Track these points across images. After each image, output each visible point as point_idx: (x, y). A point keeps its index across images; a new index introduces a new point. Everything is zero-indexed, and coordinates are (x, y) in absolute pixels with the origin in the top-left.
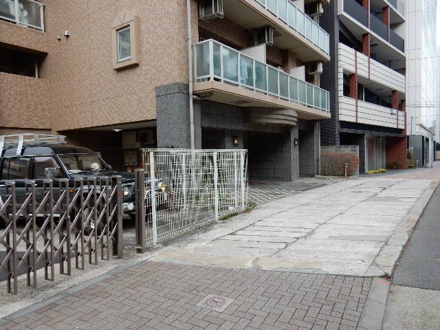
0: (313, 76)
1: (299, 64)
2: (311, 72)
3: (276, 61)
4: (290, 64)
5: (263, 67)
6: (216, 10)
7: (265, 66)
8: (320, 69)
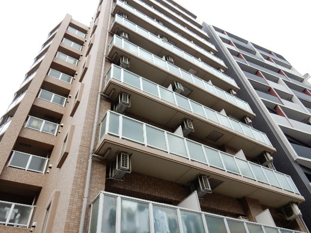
7: (200, 214)
8: (297, 210)
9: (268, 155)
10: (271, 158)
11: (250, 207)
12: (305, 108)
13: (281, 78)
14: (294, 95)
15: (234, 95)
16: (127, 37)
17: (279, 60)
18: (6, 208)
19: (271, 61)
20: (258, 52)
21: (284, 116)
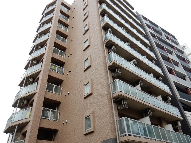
0: (177, 128)
1: (168, 123)
2: (175, 126)
3: (156, 123)
4: (164, 124)
5: (151, 127)
6: (124, 105)
7: (152, 126)
8: (180, 124)
9: (169, 97)
10: (170, 99)
11: (162, 122)
12: (184, 71)
13: (174, 52)
14: (180, 63)
15: (154, 63)
16: (111, 31)
17: (173, 39)
18: (48, 112)
19: (169, 40)
20: (163, 33)
21: (175, 75)
